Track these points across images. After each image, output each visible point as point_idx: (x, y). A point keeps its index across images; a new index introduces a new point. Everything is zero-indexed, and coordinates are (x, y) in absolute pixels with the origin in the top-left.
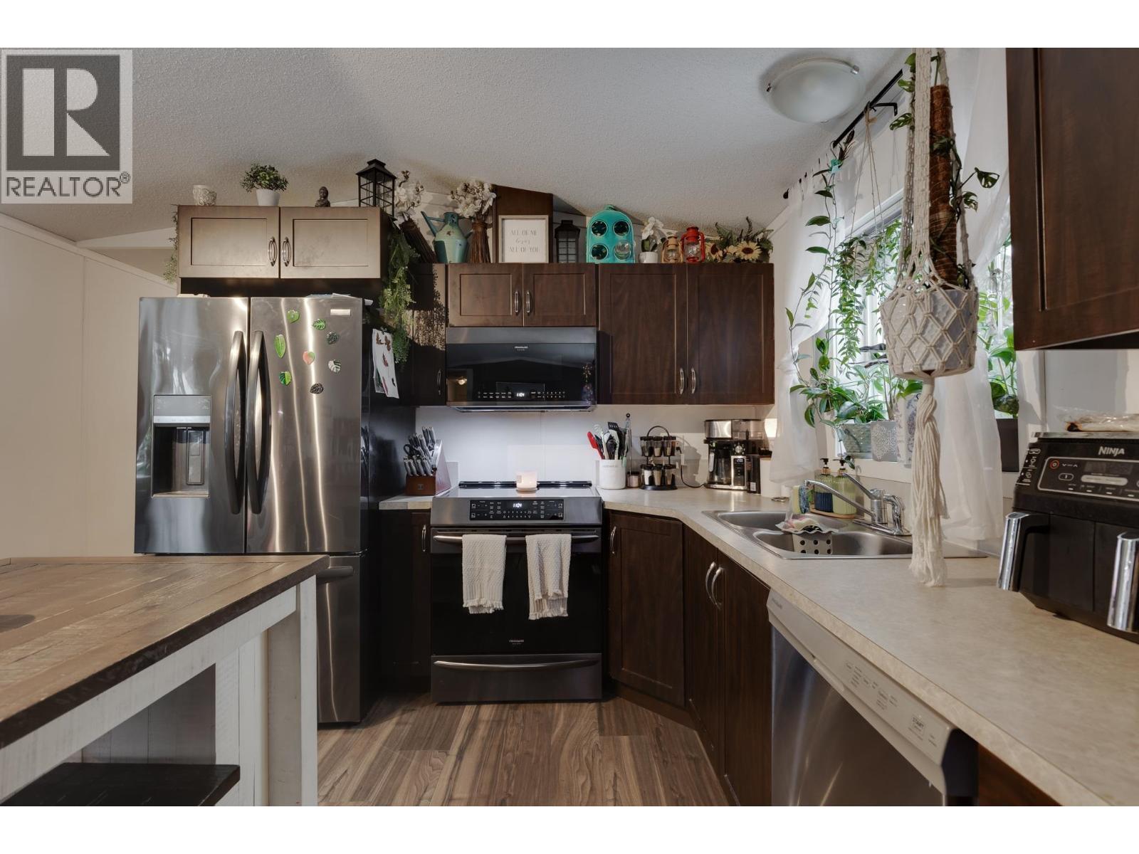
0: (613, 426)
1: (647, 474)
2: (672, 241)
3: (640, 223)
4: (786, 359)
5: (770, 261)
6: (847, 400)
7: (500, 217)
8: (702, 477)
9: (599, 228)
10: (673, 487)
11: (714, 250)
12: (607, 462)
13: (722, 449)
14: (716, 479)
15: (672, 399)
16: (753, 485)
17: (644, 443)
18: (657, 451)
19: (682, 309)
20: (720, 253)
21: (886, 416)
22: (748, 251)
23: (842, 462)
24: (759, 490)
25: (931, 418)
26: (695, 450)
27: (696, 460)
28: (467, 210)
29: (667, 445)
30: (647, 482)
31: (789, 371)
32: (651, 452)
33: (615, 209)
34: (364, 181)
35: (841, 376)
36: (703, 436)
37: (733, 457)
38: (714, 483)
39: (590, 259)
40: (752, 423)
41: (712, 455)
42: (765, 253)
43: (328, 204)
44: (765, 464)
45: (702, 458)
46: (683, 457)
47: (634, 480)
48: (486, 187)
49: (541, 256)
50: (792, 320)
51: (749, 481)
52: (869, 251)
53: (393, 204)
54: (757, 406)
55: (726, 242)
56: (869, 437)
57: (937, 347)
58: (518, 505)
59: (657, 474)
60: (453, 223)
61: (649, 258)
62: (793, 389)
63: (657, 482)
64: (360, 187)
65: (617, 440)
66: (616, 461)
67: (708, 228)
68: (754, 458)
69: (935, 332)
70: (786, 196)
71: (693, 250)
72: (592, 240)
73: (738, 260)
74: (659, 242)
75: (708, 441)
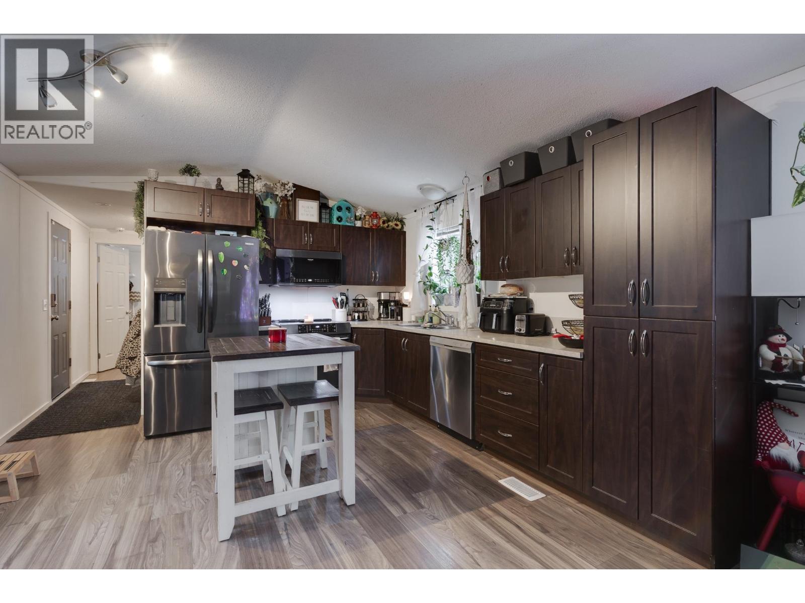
0: (342, 294)
1: (356, 315)
2: (367, 217)
3: (356, 208)
4: (417, 271)
5: (405, 230)
6: (437, 286)
7: (297, 199)
8: (376, 316)
9: (339, 209)
10: (366, 320)
11: (384, 223)
12: (340, 310)
13: (385, 304)
14: (382, 316)
15: (369, 284)
16: (399, 318)
17: (354, 302)
18: (361, 305)
19: (373, 247)
20: (386, 225)
21: (448, 292)
22: (397, 225)
23: (436, 307)
24: (402, 319)
25: (465, 294)
26: (372, 304)
27: (373, 309)
28: (279, 193)
29: (364, 302)
30: (356, 318)
31: (417, 276)
32: (359, 306)
33: (346, 201)
34: (240, 179)
35: (435, 279)
36: (377, 299)
37: (389, 307)
38: (381, 318)
39: (335, 222)
40: (397, 293)
41: (382, 307)
42: (402, 227)
43: (222, 189)
44: (404, 309)
45: (376, 308)
46: (369, 307)
47: (350, 318)
48: (291, 185)
49: (315, 219)
50: (420, 259)
51: (397, 315)
52: (447, 244)
53: (254, 190)
54: (397, 287)
55: (388, 221)
56: (443, 298)
57: (467, 278)
58: (318, 327)
59: (361, 315)
60: (271, 198)
61: (358, 224)
62: (419, 282)
63: (361, 318)
64: (239, 181)
65: (345, 300)
66: (344, 309)
67: (381, 213)
68: (399, 308)
69: (467, 275)
70: (415, 211)
71: (375, 222)
72: (336, 214)
73: (394, 229)
74: (362, 217)
75: (379, 301)
